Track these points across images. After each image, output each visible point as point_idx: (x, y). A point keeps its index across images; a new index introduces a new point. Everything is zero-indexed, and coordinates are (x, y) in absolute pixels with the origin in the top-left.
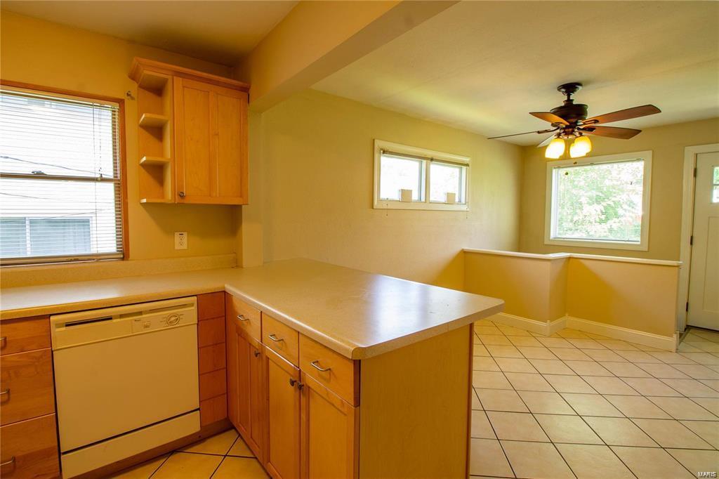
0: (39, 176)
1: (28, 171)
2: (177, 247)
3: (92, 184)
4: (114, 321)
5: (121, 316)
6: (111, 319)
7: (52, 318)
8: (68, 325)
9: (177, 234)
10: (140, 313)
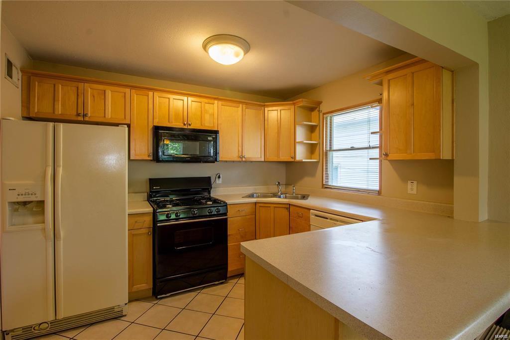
0: (352, 149)
1: (349, 147)
2: (409, 191)
3: (366, 150)
4: (328, 220)
5: (331, 219)
6: (327, 219)
7: (311, 211)
8: (316, 216)
9: (409, 182)
10: (337, 221)
